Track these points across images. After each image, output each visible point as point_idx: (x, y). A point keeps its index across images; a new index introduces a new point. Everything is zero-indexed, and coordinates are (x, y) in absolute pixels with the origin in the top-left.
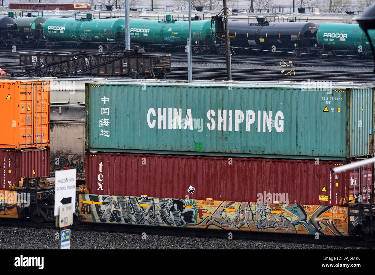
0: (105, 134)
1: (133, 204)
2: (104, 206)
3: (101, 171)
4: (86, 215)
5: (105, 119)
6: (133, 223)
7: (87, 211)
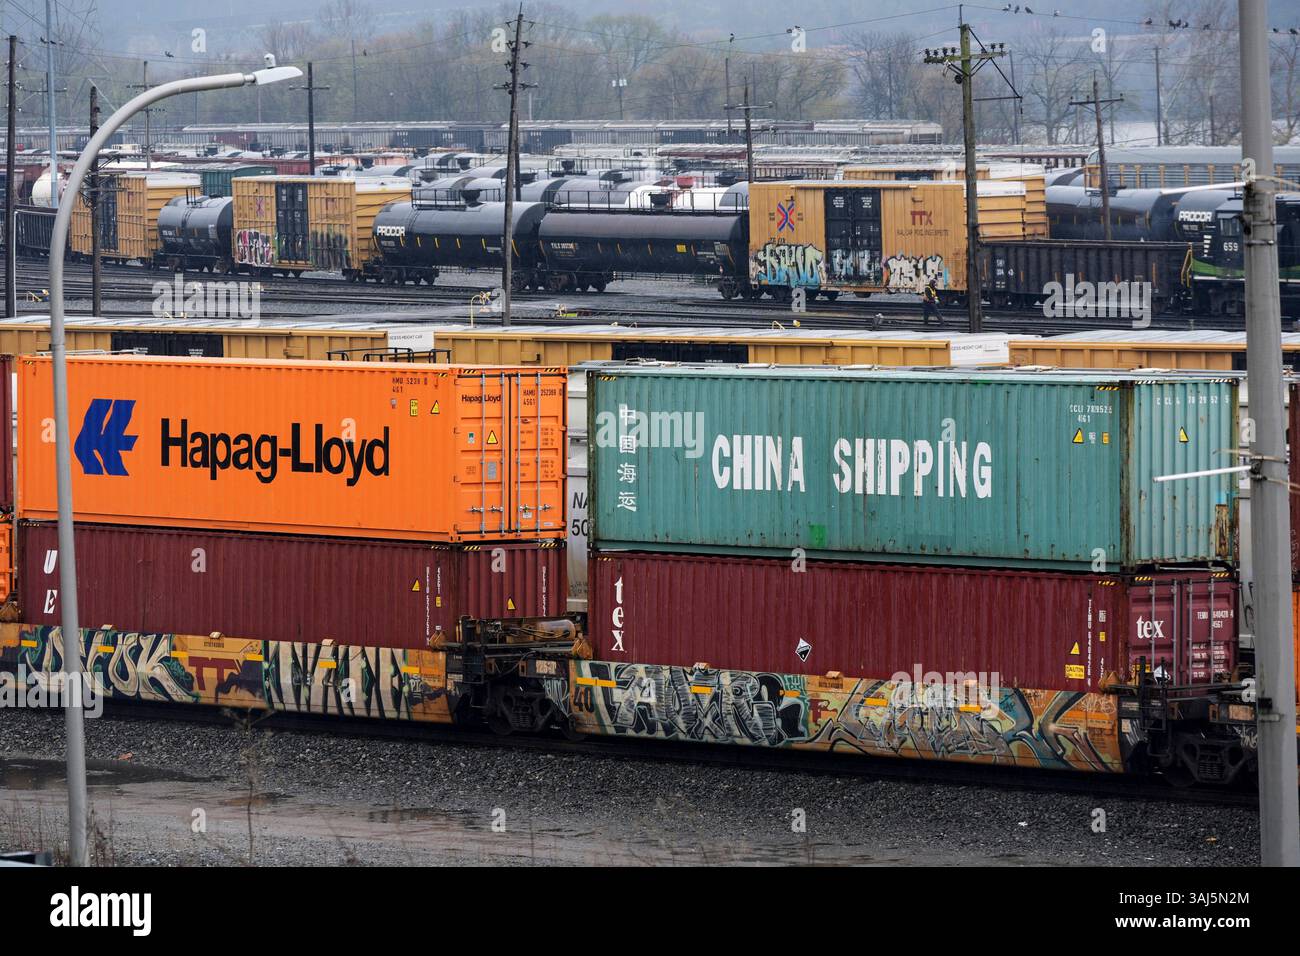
0: (628, 502)
1: (679, 688)
2: (620, 691)
3: (619, 600)
4: (584, 715)
5: (626, 465)
6: (682, 737)
7: (586, 704)
